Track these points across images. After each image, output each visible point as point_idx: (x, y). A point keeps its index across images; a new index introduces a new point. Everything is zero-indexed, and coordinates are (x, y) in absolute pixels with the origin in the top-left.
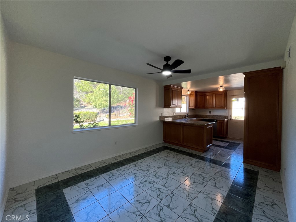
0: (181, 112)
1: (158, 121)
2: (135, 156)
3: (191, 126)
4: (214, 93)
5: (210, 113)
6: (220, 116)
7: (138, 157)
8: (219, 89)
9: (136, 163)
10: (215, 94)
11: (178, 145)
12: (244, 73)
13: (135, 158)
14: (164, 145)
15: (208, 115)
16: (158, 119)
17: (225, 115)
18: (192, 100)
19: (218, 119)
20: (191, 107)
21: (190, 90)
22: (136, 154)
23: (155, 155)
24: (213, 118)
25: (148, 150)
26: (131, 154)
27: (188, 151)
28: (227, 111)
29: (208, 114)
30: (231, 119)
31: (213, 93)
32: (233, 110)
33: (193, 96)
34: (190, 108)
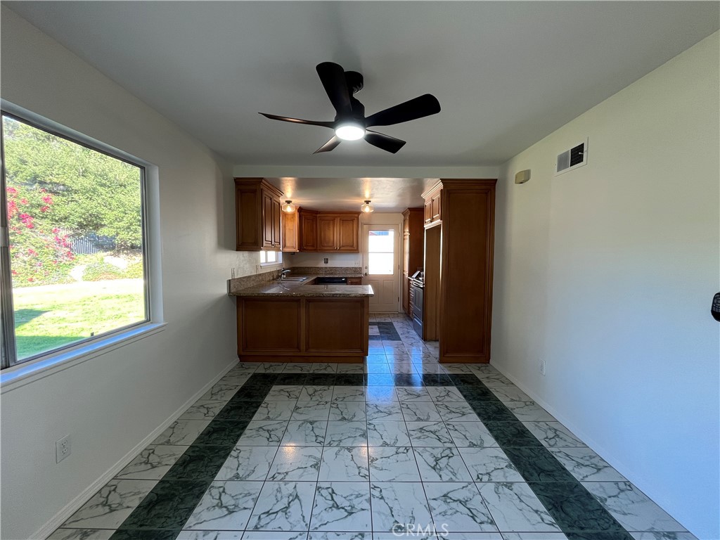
0: (269, 261)
1: (224, 297)
2: (184, 463)
3: (322, 301)
4: (336, 215)
5: (326, 262)
6: (347, 269)
7: (201, 458)
8: (364, 207)
9: (215, 492)
10: (339, 219)
11: (291, 359)
12: (443, 180)
13: (193, 471)
14: (252, 371)
15: (322, 268)
16: (224, 291)
17: (357, 266)
18: (289, 229)
19: (350, 276)
20: (289, 247)
21: (293, 201)
22: (180, 451)
23: (257, 420)
24: (332, 274)
25: (217, 411)
26: (153, 459)
27: (329, 371)
28: (360, 256)
29: (322, 265)
30: (366, 274)
31: (333, 215)
32: (370, 256)
33: (294, 221)
34: (287, 250)
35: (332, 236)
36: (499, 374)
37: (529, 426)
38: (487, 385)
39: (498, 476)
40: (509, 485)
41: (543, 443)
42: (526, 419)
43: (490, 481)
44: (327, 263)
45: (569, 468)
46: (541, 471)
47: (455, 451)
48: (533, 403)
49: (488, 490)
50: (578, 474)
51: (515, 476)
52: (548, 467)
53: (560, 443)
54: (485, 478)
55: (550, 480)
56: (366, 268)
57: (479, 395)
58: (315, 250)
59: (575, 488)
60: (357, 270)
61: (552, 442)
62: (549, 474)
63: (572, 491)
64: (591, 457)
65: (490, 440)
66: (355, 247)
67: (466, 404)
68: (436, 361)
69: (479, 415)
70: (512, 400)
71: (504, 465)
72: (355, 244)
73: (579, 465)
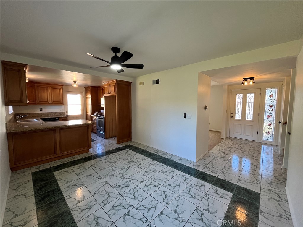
35: (46, 96)
36: (136, 142)
37: (151, 152)
38: (136, 146)
39: (152, 163)
40: (155, 164)
41: (155, 154)
42: (149, 150)
43: (152, 165)
44: (42, 110)
45: (163, 156)
46: (159, 159)
47: (140, 163)
48: (148, 147)
49: (153, 166)
50: (165, 156)
51: (156, 162)
52: (159, 158)
53: (159, 153)
54: (151, 165)
55: (161, 159)
56: (67, 112)
57: (135, 149)
58: (35, 103)
59: (165, 159)
60: (61, 113)
61: (157, 153)
62: (160, 158)
63: (165, 160)
64: (165, 153)
65: (146, 158)
66: (61, 102)
67: (134, 152)
68: (116, 144)
69: (139, 153)
70: (144, 148)
71: (152, 161)
72: (61, 101)
73: (164, 155)
